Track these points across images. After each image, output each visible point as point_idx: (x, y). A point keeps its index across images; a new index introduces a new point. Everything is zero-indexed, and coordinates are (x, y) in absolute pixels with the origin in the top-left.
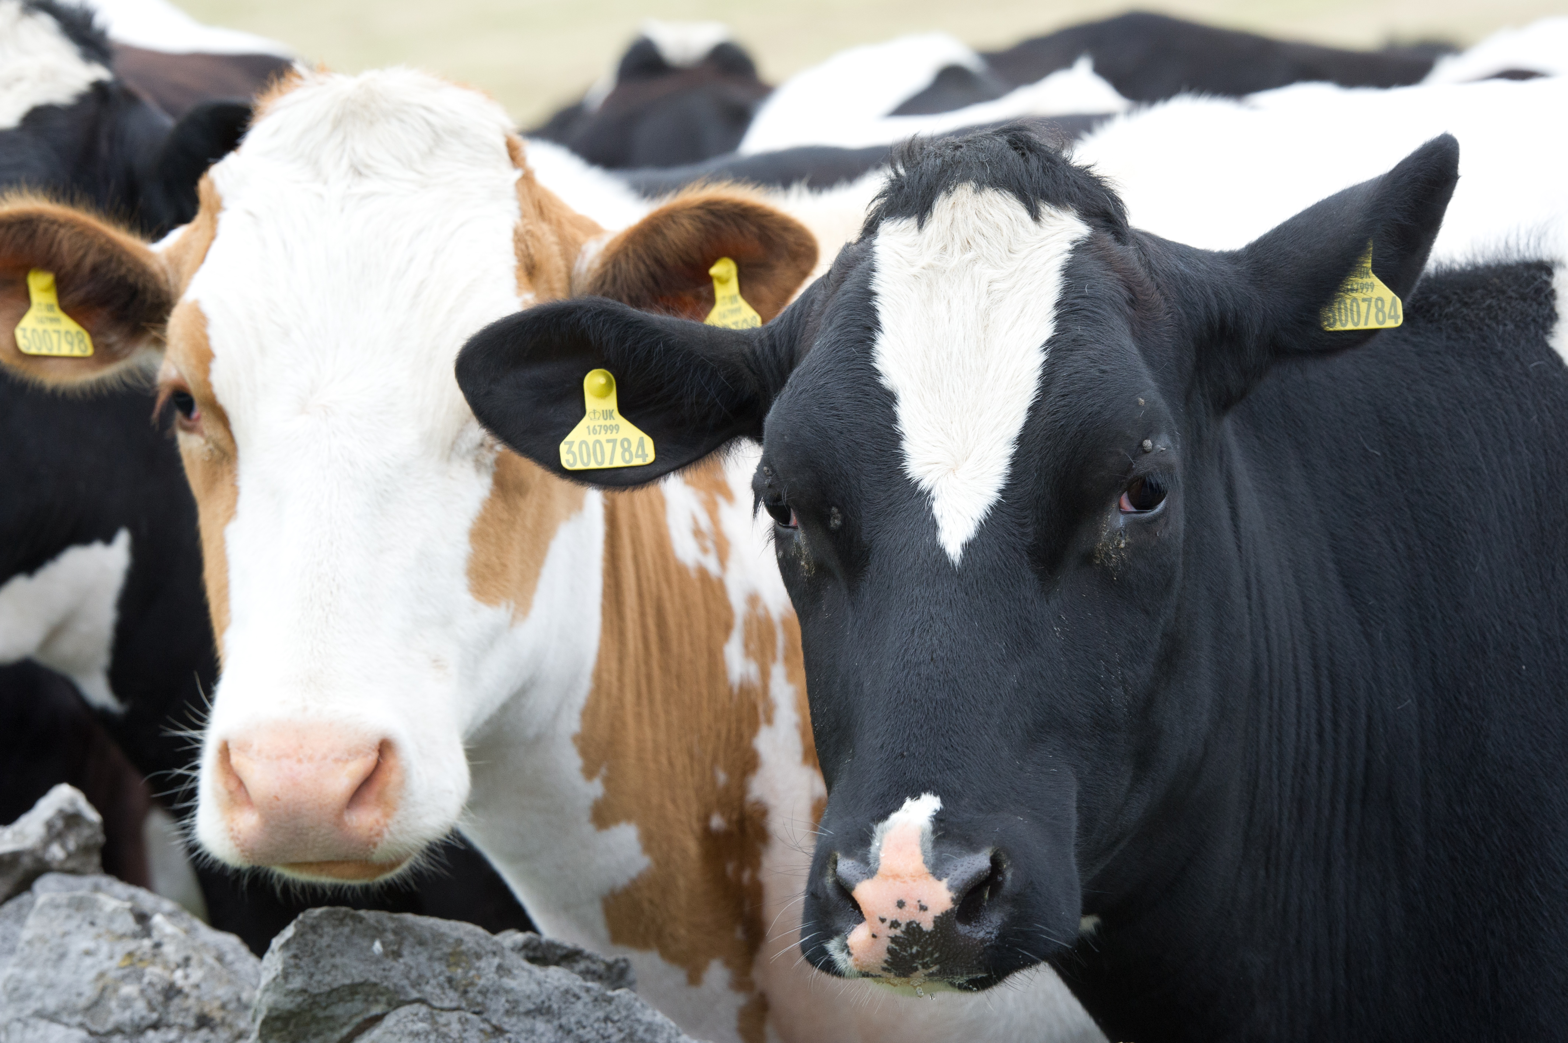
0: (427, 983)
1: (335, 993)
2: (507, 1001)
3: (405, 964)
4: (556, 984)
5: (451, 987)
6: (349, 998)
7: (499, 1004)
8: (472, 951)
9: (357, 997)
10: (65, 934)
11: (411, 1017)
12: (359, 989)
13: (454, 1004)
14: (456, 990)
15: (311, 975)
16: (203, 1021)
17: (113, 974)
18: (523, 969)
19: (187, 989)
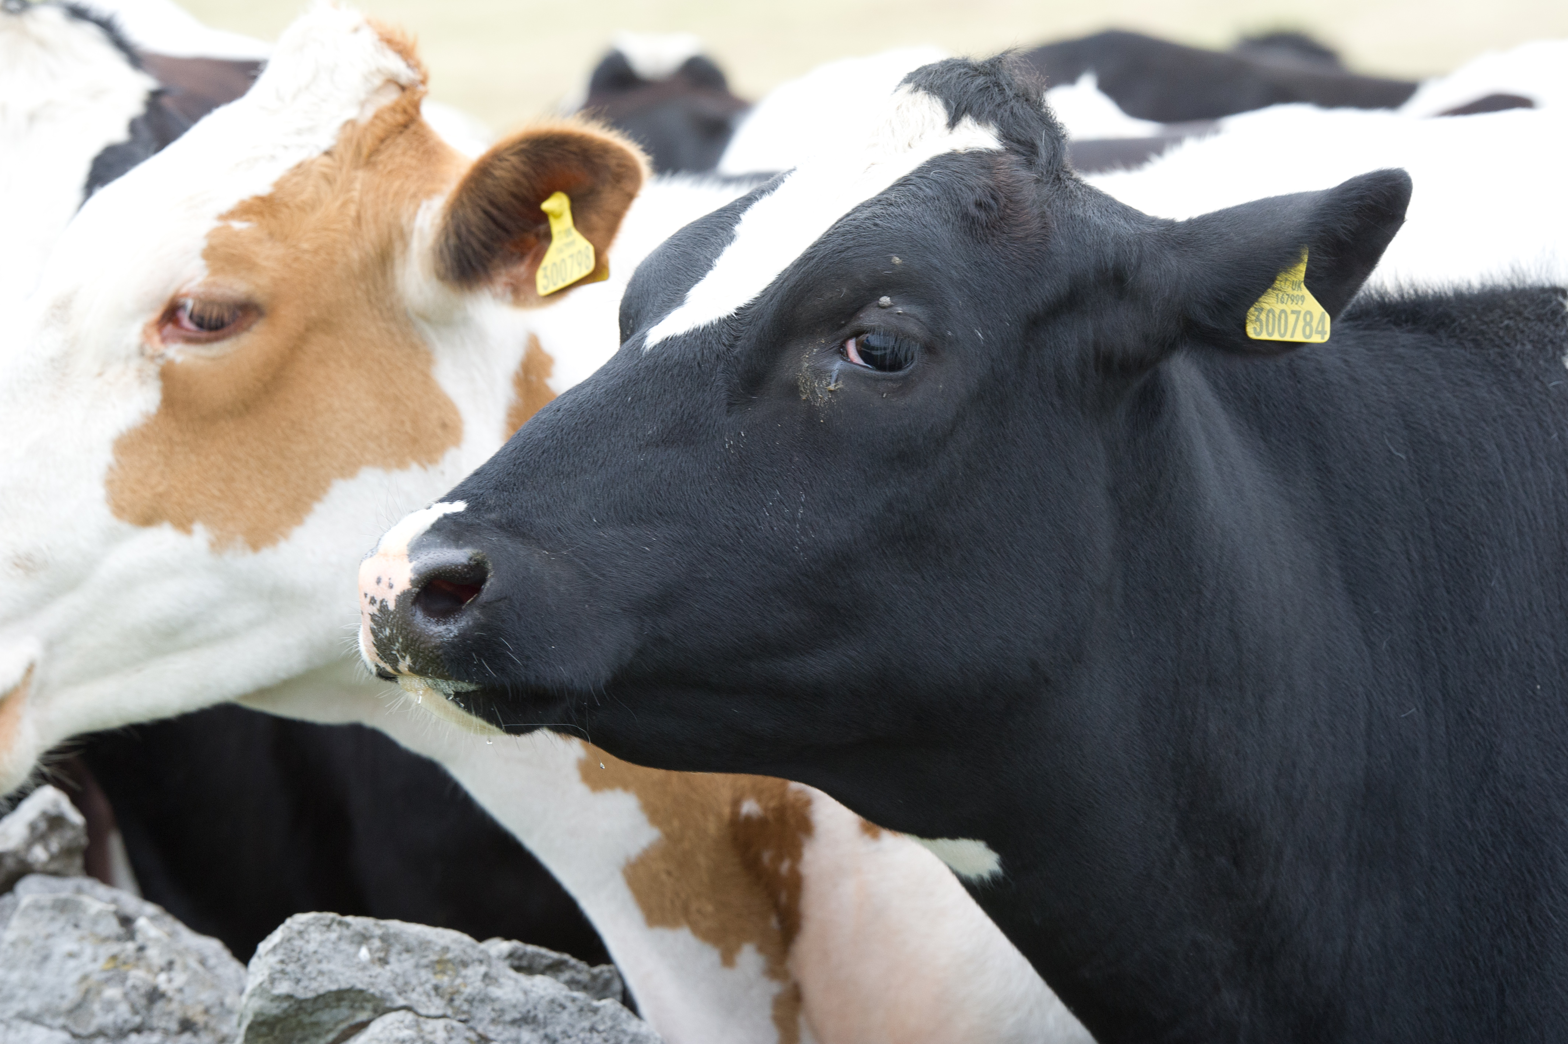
0: (413, 990)
1: (321, 999)
2: (493, 1010)
3: (392, 971)
4: (542, 993)
5: (437, 994)
6: (334, 1004)
7: (484, 1013)
8: (459, 959)
9: (343, 1003)
10: (49, 936)
11: (397, 1025)
12: (346, 996)
13: (440, 1012)
14: (442, 997)
15: (298, 981)
16: (187, 1026)
17: (96, 977)
18: (509, 978)
19: (170, 993)
